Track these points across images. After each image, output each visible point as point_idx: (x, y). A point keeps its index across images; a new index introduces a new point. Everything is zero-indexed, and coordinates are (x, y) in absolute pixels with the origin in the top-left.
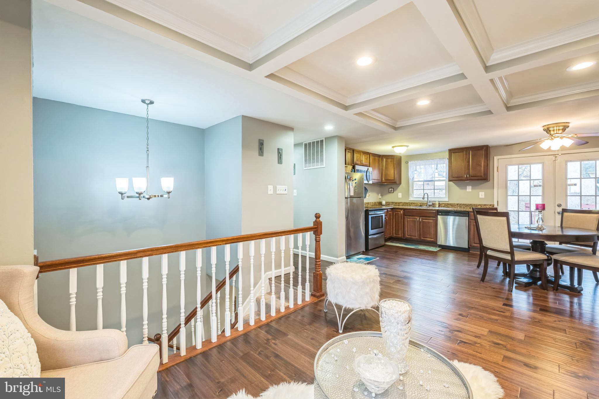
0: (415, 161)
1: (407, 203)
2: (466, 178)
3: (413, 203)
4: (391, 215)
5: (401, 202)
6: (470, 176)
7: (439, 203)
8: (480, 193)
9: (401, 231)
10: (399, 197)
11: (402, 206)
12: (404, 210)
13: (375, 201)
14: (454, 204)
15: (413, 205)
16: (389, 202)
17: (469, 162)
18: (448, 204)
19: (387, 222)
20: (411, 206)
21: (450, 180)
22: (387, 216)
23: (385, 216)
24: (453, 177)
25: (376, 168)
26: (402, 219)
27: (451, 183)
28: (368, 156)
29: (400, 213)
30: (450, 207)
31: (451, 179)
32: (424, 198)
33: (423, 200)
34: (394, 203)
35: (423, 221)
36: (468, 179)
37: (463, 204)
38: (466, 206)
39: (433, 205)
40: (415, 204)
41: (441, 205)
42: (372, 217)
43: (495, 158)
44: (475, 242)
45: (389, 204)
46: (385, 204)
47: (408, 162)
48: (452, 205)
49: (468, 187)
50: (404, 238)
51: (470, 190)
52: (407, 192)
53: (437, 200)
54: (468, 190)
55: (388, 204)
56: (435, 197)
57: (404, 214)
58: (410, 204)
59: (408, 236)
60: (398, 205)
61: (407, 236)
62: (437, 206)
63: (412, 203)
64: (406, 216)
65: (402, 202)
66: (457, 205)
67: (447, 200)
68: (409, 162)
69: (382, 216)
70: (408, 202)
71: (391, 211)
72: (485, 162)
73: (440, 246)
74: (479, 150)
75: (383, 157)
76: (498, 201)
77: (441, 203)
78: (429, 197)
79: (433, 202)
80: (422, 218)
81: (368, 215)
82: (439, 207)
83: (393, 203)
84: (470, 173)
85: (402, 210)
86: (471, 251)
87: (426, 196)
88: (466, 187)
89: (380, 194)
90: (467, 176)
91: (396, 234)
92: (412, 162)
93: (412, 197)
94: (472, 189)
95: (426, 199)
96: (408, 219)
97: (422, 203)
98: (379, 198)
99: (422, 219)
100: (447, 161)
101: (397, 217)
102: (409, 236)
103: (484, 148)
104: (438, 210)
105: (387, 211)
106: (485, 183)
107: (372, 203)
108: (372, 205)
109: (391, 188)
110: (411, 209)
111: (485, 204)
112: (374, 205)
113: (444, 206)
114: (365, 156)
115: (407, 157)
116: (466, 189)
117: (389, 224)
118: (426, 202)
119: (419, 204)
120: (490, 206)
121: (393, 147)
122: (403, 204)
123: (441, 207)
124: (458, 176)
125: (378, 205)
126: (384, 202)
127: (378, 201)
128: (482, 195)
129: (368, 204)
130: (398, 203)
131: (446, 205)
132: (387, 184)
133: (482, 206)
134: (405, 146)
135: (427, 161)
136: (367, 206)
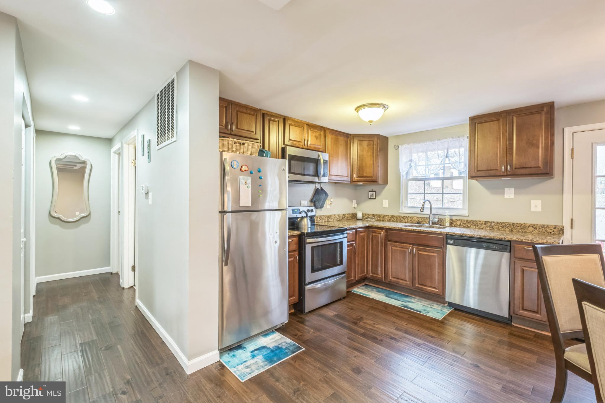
0: (410, 144)
1: (396, 217)
2: (504, 172)
3: (406, 217)
4: (364, 239)
5: (386, 215)
6: (514, 167)
7: (451, 220)
8: (533, 202)
9: (381, 268)
10: (384, 206)
11: (387, 221)
12: (388, 230)
13: (345, 213)
14: (480, 222)
15: (407, 221)
16: (368, 214)
17: (511, 139)
18: (467, 221)
19: (355, 253)
20: (403, 222)
21: (471, 177)
22: (355, 240)
23: (348, 242)
24: (478, 171)
25: (340, 156)
26: (383, 247)
27: (474, 182)
28: (322, 133)
29: (379, 235)
31: (474, 174)
32: (422, 210)
34: (376, 217)
35: (420, 252)
36: (509, 173)
37: (497, 223)
38: (503, 227)
39: (440, 223)
41: (455, 223)
42: (313, 248)
43: (566, 130)
44: (524, 308)
45: (369, 217)
46: (361, 218)
47: (398, 147)
48: (475, 224)
49: (507, 190)
50: (387, 282)
51: (512, 196)
52: (397, 200)
53: (447, 213)
54: (506, 196)
55: (366, 217)
56: (444, 207)
57: (388, 239)
58: (400, 219)
59: (393, 279)
60: (382, 219)
61: (391, 278)
62: (448, 224)
63: (405, 217)
64: (389, 241)
65: (388, 216)
66: (485, 224)
67: (465, 213)
68: (400, 146)
69: (341, 243)
70: (397, 214)
71: (364, 232)
72: (546, 138)
73: (450, 304)
74: (532, 113)
75: (354, 137)
76: (572, 220)
77: (454, 218)
78: (433, 206)
79: (440, 217)
80: (417, 248)
81: (305, 243)
82: (451, 225)
83: (374, 215)
84: (514, 162)
85: (384, 231)
86: (516, 323)
87: (427, 205)
88: (504, 189)
89: (354, 201)
90: (506, 169)
91: (372, 273)
92: (404, 146)
93: (405, 207)
94: (515, 193)
95: (427, 211)
96: (394, 246)
97: (420, 217)
99: (418, 250)
100: (466, 142)
101: (375, 242)
102: (394, 278)
103: (545, 109)
104: (447, 235)
105: (356, 231)
106: (547, 180)
107: (339, 215)
108: (338, 219)
109: (372, 191)
110: (399, 229)
111: (544, 225)
112: (343, 219)
113: (460, 225)
114: (314, 132)
115: (397, 137)
116: (503, 193)
117: (360, 255)
118: (429, 217)
119: (416, 219)
120: (554, 230)
121: (356, 109)
122: (390, 218)
123: (455, 226)
124: (489, 169)
125: (349, 219)
126: (360, 215)
127: (351, 213)
128: (536, 207)
129: (330, 218)
130: (382, 217)
131: (463, 223)
132: (363, 183)
133: (538, 228)
134: (379, 105)
135: (431, 143)
136: (327, 221)
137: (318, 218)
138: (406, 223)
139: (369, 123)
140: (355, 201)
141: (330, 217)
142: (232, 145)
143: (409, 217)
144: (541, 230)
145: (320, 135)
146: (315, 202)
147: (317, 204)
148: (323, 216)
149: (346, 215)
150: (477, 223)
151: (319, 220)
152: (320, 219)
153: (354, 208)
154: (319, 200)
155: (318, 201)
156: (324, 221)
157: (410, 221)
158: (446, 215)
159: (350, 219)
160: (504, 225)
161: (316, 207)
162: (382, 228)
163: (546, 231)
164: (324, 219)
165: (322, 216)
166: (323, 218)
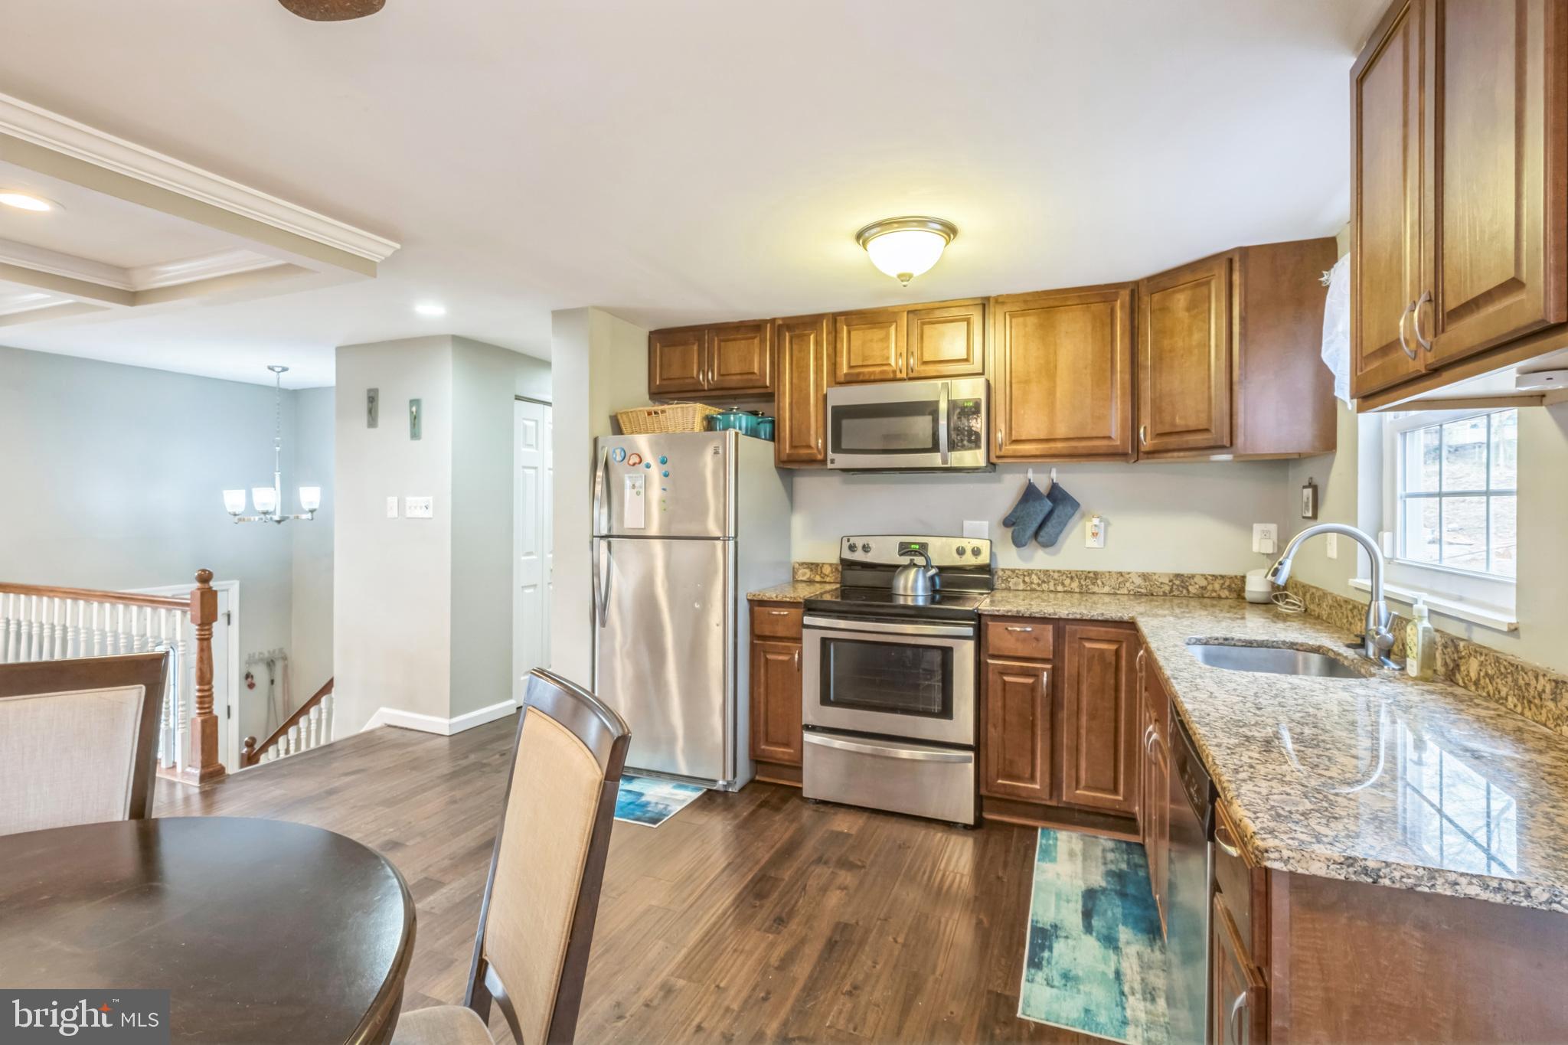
24: (1364, 361)
34: (1308, 596)
42: (825, 642)
89: (1262, 529)
98: (1256, 549)
107: (1145, 577)
108: (1143, 591)
112: (1171, 591)
122: (1330, 608)
123: (1465, 686)
126: (1257, 585)
129: (1093, 584)
130: (1317, 601)
136: (1077, 590)
137: (1034, 576)
141: (1097, 579)
146: (1019, 528)
148: (1059, 572)
149: (1193, 577)
151: (1039, 585)
152: (1044, 582)
153: (1264, 555)
154: (1024, 521)
155: (1021, 522)
159: (1227, 598)
161: (1018, 543)
164: (1063, 584)
165: (1054, 572)
166: (1055, 579)
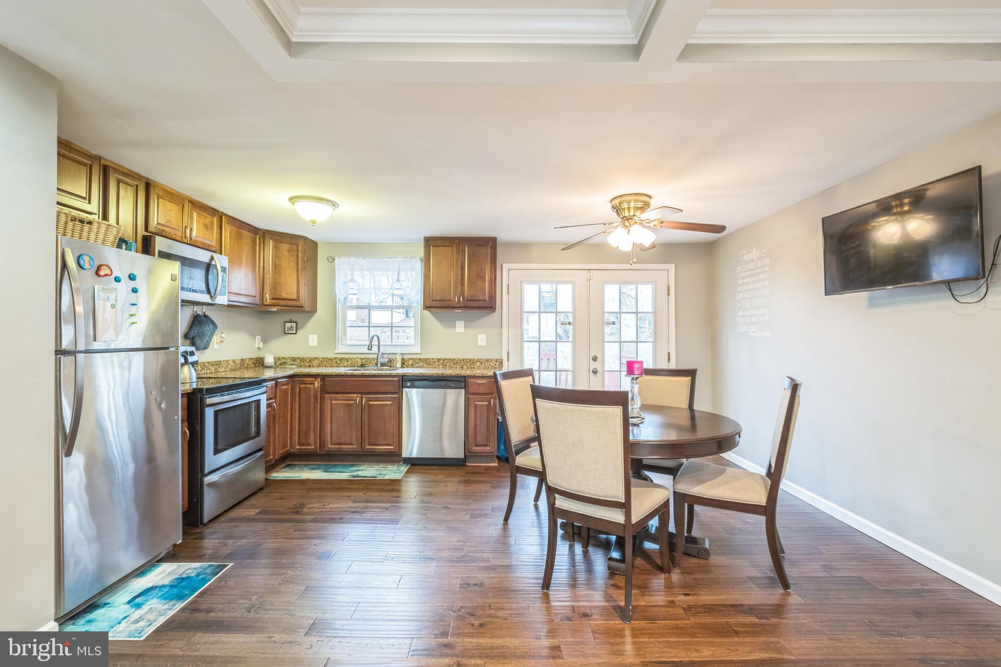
0: (351, 258)
1: (331, 359)
2: (457, 304)
3: (346, 359)
4: (287, 394)
5: (315, 358)
6: (466, 300)
7: (403, 359)
8: (479, 336)
9: (315, 434)
10: (310, 344)
11: (317, 366)
12: (323, 377)
13: (243, 357)
14: (433, 359)
15: (346, 364)
16: (284, 358)
17: (463, 269)
18: (420, 359)
19: (274, 417)
20: (341, 367)
21: (426, 307)
22: (275, 398)
23: (268, 400)
24: (433, 301)
25: (244, 262)
26: (317, 402)
27: (427, 312)
28: (215, 220)
29: (312, 386)
30: (424, 366)
31: (429, 304)
32: (370, 348)
33: (370, 352)
34: (299, 361)
35: (371, 403)
36: (462, 305)
37: (450, 359)
38: (454, 364)
39: (390, 363)
40: (350, 362)
41: (406, 363)
42: (216, 413)
43: (504, 266)
44: (477, 444)
45: (285, 363)
46: (273, 364)
47: (334, 260)
48: (427, 362)
49: (457, 323)
50: (324, 452)
51: (462, 330)
52: (331, 334)
53: (399, 350)
54: (457, 330)
55: (280, 362)
56: (393, 343)
57: (324, 390)
58: (337, 362)
59: (332, 446)
60: (307, 364)
61: (330, 446)
62: (399, 365)
63: (343, 358)
64: (326, 393)
65: (318, 358)
66: (438, 362)
67: (417, 350)
68: (336, 259)
69: (258, 402)
70: (332, 356)
71: (287, 384)
72: (491, 272)
73: (407, 461)
74: (480, 245)
75: (266, 235)
76: (508, 352)
77: (406, 357)
78: (381, 343)
79: (391, 356)
80: (367, 398)
81: (203, 406)
82: (402, 367)
83: (294, 359)
84: (466, 293)
85: (319, 379)
86: (469, 463)
87: (375, 342)
88: (455, 322)
89: (258, 338)
90: (459, 300)
91: (300, 445)
92: (343, 260)
93: (343, 344)
94: (465, 327)
95: (375, 350)
96: (334, 400)
97: (365, 358)
98: (256, 347)
99: (368, 400)
100: (418, 266)
101: (304, 397)
102: (334, 444)
103: (490, 243)
104: (403, 376)
105: (276, 384)
106: (489, 315)
107: (234, 361)
108: (233, 368)
109: (291, 322)
110: (342, 375)
111: (488, 359)
112: (240, 367)
113: (412, 365)
114: (202, 217)
115: (332, 244)
116: (454, 327)
117: (281, 420)
118: (376, 357)
119: (359, 361)
120: (496, 363)
121: (291, 199)
122: (321, 361)
123: (407, 367)
124: (444, 299)
125: (251, 367)
126: (269, 360)
127: (253, 357)
128: (482, 341)
129: (219, 367)
130: (308, 361)
131: (416, 362)
132: (277, 309)
133: (484, 363)
134: (328, 201)
135: (379, 260)
136: (214, 371)
137: (205, 366)
138: (344, 367)
139: (311, 222)
140: (260, 337)
141: (220, 364)
142: (66, 223)
143: (348, 358)
144: (486, 364)
145: (212, 223)
146: (193, 338)
147: (198, 341)
148: (208, 362)
149: (245, 360)
150: (430, 362)
151: (201, 371)
152: (203, 369)
153: (258, 348)
154: (201, 335)
155: (199, 336)
156: (208, 372)
157: (351, 364)
158: (397, 354)
159: (254, 367)
160: (456, 361)
161: (197, 349)
162: (315, 376)
163: (490, 365)
164: (209, 369)
165: (206, 363)
166: (207, 367)
